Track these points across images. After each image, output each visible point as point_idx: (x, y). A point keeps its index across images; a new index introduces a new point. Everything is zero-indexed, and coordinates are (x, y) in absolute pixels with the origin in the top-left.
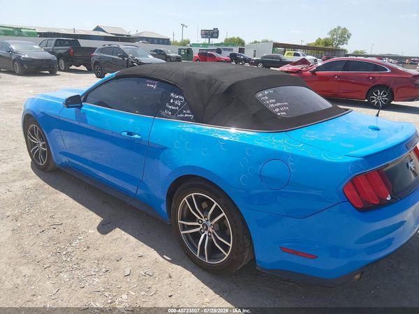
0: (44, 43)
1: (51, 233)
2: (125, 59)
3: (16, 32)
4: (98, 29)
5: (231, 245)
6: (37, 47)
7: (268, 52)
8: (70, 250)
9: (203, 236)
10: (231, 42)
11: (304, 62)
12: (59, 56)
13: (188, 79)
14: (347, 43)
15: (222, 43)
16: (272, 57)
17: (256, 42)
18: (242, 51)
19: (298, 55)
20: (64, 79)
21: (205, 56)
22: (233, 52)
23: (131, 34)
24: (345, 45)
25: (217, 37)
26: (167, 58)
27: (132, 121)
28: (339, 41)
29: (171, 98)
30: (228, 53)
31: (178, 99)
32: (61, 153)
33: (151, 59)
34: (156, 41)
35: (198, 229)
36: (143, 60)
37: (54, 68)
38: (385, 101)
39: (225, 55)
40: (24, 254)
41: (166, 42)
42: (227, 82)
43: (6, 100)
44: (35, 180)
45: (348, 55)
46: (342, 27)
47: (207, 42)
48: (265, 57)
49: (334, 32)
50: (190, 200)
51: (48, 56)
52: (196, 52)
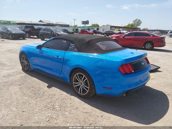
0: (21, 27)
1: (32, 89)
2: (53, 33)
3: (8, 23)
4: (41, 21)
5: (89, 88)
6: (18, 29)
7: (108, 29)
8: (39, 93)
9: (81, 86)
10: (94, 26)
11: (120, 33)
12: (26, 32)
13: (76, 39)
14: (140, 26)
15: (90, 26)
16: (110, 32)
17: (104, 26)
18: (98, 29)
19: (120, 30)
20: (29, 41)
21: (83, 32)
22: (95, 30)
23: (54, 23)
24: (139, 26)
25: (88, 24)
26: (68, 32)
27: (58, 52)
28: (137, 25)
29: (71, 45)
30: (92, 30)
31: (73, 45)
32: (33, 65)
33: (62, 33)
34: (64, 26)
35: (79, 85)
36: (59, 33)
37: (24, 37)
38: (151, 47)
39: (91, 31)
40: (24, 94)
41: (68, 26)
42: (88, 40)
43: (8, 49)
44: (24, 74)
45: (140, 30)
46: (138, 19)
47: (84, 26)
48: (107, 32)
49: (135, 21)
50: (77, 76)
51: (22, 32)
52: (80, 30)
